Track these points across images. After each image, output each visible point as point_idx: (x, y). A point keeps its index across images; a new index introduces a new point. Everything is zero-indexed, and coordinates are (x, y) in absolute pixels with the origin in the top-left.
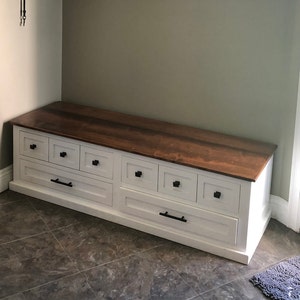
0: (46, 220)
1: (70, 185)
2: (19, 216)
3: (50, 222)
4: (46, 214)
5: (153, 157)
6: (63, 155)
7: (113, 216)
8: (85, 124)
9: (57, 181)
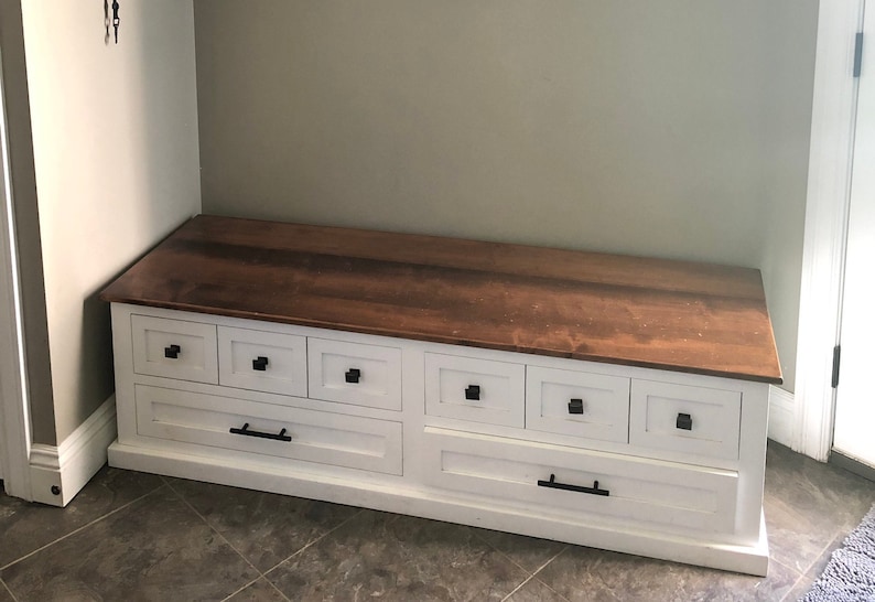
0: (238, 545)
1: (283, 436)
2: (162, 544)
3: (251, 549)
4: (234, 524)
5: (513, 349)
6: (261, 364)
7: (409, 501)
8: (299, 277)
9: (244, 431)
